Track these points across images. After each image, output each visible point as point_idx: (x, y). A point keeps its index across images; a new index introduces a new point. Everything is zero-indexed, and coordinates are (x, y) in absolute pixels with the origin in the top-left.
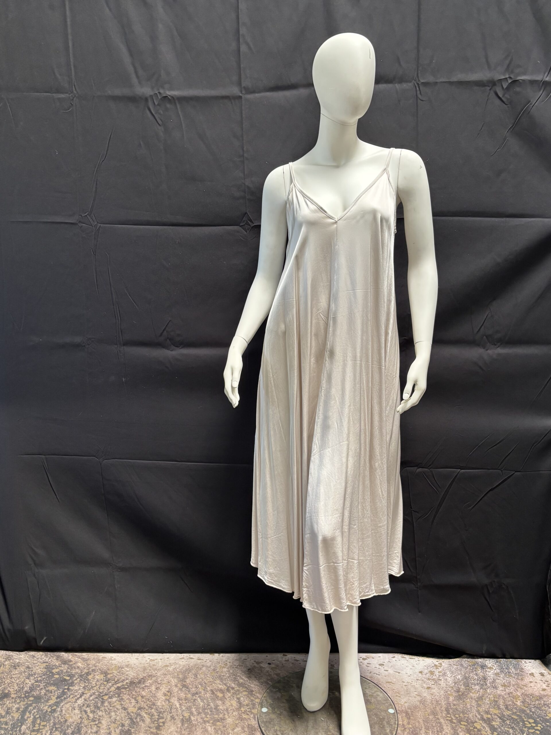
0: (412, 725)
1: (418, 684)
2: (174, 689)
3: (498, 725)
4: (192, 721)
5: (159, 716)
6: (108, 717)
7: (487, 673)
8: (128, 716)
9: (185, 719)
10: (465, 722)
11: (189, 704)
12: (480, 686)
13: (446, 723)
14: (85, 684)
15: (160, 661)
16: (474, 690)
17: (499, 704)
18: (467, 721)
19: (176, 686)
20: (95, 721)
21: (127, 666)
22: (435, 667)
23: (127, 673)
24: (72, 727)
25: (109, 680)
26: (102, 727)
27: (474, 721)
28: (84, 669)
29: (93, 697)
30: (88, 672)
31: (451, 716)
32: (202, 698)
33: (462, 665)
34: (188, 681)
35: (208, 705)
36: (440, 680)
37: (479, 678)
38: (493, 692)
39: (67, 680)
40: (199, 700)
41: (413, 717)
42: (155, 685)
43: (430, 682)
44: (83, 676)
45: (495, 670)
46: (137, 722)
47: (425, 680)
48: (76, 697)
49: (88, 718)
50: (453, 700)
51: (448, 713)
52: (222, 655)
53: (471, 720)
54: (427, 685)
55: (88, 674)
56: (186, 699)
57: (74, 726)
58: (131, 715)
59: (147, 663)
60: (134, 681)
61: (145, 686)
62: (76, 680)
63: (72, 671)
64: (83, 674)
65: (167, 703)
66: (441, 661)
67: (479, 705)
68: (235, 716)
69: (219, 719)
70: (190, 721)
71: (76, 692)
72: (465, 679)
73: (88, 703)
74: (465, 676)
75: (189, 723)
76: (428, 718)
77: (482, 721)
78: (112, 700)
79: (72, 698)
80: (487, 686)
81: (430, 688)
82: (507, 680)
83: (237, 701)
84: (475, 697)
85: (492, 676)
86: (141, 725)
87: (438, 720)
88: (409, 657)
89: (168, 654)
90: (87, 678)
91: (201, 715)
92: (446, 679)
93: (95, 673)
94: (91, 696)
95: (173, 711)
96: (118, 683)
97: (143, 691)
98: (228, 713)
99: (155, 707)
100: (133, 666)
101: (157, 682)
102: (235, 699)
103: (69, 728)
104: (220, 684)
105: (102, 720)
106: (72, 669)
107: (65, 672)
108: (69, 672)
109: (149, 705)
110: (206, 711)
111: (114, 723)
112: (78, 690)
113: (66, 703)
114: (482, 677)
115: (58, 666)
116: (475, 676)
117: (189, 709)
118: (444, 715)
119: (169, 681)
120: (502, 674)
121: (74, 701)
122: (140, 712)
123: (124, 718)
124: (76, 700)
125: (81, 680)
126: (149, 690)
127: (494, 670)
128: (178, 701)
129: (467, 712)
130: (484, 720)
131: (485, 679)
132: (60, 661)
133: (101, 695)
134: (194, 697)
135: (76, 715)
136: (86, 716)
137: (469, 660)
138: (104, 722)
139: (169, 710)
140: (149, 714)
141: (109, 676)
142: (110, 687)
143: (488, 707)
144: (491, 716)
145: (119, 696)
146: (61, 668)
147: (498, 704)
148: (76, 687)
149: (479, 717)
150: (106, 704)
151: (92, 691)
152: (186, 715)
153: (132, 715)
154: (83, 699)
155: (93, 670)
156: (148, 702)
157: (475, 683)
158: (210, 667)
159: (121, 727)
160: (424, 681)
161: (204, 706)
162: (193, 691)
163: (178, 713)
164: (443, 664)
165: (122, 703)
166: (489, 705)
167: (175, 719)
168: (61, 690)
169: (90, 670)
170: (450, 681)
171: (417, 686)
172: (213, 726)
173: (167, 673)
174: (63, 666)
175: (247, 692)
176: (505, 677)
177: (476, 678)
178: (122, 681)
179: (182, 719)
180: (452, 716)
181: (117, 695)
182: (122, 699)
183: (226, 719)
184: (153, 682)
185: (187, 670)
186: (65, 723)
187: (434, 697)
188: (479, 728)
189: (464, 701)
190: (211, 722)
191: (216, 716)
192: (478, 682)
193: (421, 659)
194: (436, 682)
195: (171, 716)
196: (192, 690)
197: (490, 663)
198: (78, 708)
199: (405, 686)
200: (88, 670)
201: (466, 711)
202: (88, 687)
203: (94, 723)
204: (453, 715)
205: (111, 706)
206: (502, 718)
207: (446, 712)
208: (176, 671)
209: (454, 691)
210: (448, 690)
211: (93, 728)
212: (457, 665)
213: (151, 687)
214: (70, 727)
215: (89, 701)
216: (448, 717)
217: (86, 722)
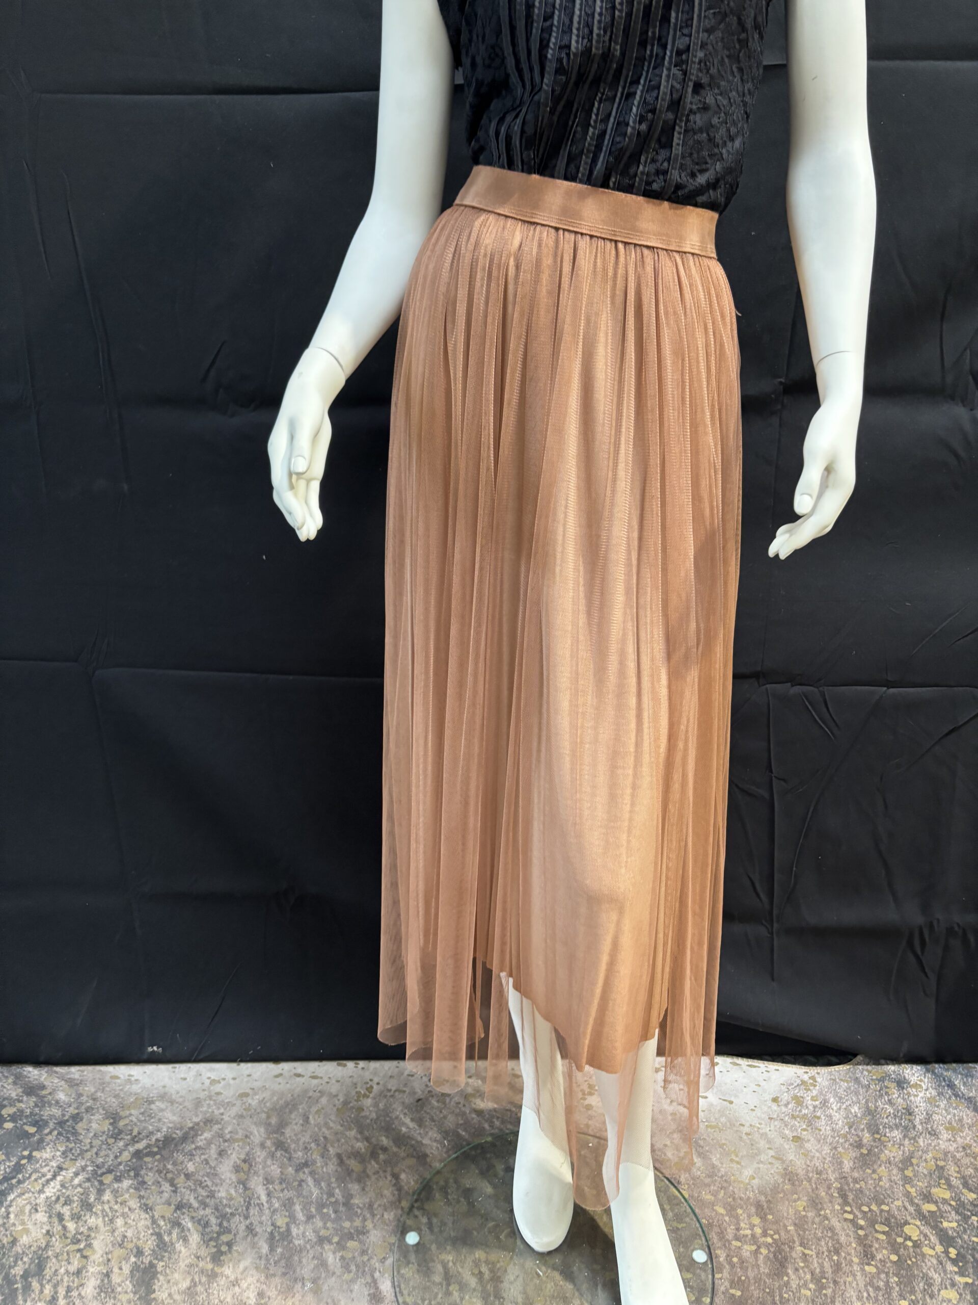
0: (771, 1236)
1: (772, 1128)
2: (259, 1153)
3: (955, 1231)
4: (293, 1237)
5: (220, 1225)
6: (108, 1231)
7: (912, 1098)
8: (153, 1228)
9: (279, 1233)
10: (883, 1224)
11: (288, 1194)
12: (902, 1131)
13: (844, 1230)
14: (68, 1144)
15: (232, 1082)
16: (892, 1142)
17: (949, 1175)
18: (887, 1222)
19: (263, 1145)
20: (79, 1241)
21: (163, 1097)
22: (803, 1087)
23: (161, 1114)
24: (25, 1259)
25: (120, 1132)
26: (92, 1258)
27: (902, 1221)
28: (70, 1106)
29: (80, 1177)
30: (78, 1114)
31: (852, 1210)
32: (317, 1176)
33: (857, 1080)
34: (288, 1132)
35: (331, 1194)
36: (819, 1118)
37: (898, 1112)
38: (931, 1144)
39: (31, 1134)
40: (310, 1181)
41: (772, 1214)
42: (218, 1144)
43: (798, 1125)
44: (65, 1123)
45: (927, 1090)
46: (172, 1244)
47: (787, 1118)
48: (44, 1179)
49: (64, 1234)
50: (853, 1169)
51: (846, 1202)
52: (362, 1064)
53: (896, 1219)
54: (792, 1132)
55: (76, 1118)
56: (282, 1179)
57: (30, 1256)
58: (159, 1225)
59: (204, 1090)
60: (174, 1136)
61: (195, 1149)
62: (50, 1133)
63: (42, 1113)
64: (66, 1118)
65: (241, 1191)
66: (813, 1071)
67: (907, 1180)
68: (387, 1221)
69: (352, 1231)
70: (290, 1238)
71: (46, 1166)
72: (869, 1114)
73: (67, 1194)
74: (868, 1107)
75: (286, 1243)
76: (804, 1216)
77: (920, 1220)
78: (120, 1185)
79: (36, 1180)
80: (916, 1129)
81: (798, 1138)
82: (954, 1115)
83: (394, 1181)
84: (896, 1160)
85: (921, 1104)
86: (180, 1252)
87: (826, 1222)
88: (747, 1063)
89: (249, 1065)
90: (73, 1128)
91: (313, 1223)
92: (831, 1117)
93: (92, 1117)
94: (76, 1174)
95: (251, 1214)
96: (137, 1142)
97: (191, 1160)
98: (373, 1215)
99: (212, 1202)
100: (174, 1097)
101: (222, 1137)
102: (389, 1178)
103: (20, 1262)
104: (357, 1139)
105: (95, 1238)
106: (44, 1106)
107: (28, 1114)
108: (36, 1114)
109: (200, 1198)
110: (325, 1210)
111: (120, 1245)
112: (51, 1161)
113: (20, 1195)
114: (904, 1109)
115: (16, 1099)
116: (888, 1107)
117: (288, 1205)
118: (837, 1207)
119: (248, 1134)
120: (942, 1101)
121: (38, 1189)
122: (179, 1217)
123: (143, 1234)
124: (43, 1186)
125: (60, 1134)
126: (203, 1157)
127: (923, 1092)
128: (264, 1185)
129: (885, 1198)
130: (924, 1217)
131: (909, 1112)
132: (21, 1087)
133: (99, 1172)
134: (301, 1175)
135: (38, 1226)
136: (60, 1228)
137: (869, 1068)
138: (99, 1245)
139: (244, 1208)
140: (199, 1221)
141: (121, 1124)
142: (121, 1153)
143: (926, 1184)
144: (937, 1206)
145: (137, 1175)
146: (21, 1104)
147: (945, 1174)
148: (47, 1153)
149: (911, 1209)
150: (107, 1196)
151: (80, 1163)
152: (281, 1222)
153: (162, 1223)
154: (58, 1183)
155: (89, 1110)
156: (200, 1190)
157: (891, 1124)
158: (336, 1096)
159: (135, 1256)
160: (785, 1122)
161: (322, 1198)
162: (298, 1159)
163: (264, 1218)
164: (819, 1080)
165: (142, 1193)
166: (928, 1178)
167: (256, 1235)
168: (14, 1160)
169: (83, 1109)
170: (839, 1120)
171: (772, 1135)
172: (339, 1252)
173: (245, 1113)
174: (25, 1098)
175: (414, 1157)
176: (949, 1107)
177: (892, 1111)
178: (148, 1137)
179: (272, 1233)
180: (855, 1211)
181: (132, 1173)
182: (144, 1183)
183: (368, 1232)
184: (213, 1137)
185: (287, 1104)
186: (12, 1247)
187: (811, 1161)
188: (916, 1238)
189: (874, 1171)
190: (336, 1239)
191: (347, 1224)
192: (897, 1120)
193: (772, 1066)
194: (811, 1121)
195: (247, 1227)
196: (297, 1156)
197: (914, 1074)
198: (44, 1208)
199: (747, 1134)
200: (77, 1108)
201: (883, 1195)
202: (73, 1151)
203: (76, 1247)
204: (856, 1208)
205: (116, 1202)
206: (960, 1208)
207: (840, 1200)
208: (265, 1106)
209: (851, 1145)
210: (838, 1142)
211: (71, 1261)
212: (847, 1082)
213: (208, 1151)
214: (22, 1259)
215: (70, 1188)
216: (846, 1212)
217: (57, 1244)
